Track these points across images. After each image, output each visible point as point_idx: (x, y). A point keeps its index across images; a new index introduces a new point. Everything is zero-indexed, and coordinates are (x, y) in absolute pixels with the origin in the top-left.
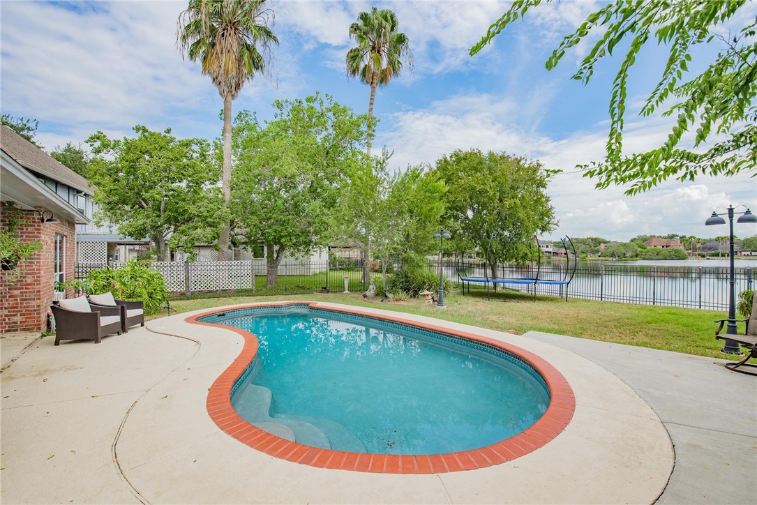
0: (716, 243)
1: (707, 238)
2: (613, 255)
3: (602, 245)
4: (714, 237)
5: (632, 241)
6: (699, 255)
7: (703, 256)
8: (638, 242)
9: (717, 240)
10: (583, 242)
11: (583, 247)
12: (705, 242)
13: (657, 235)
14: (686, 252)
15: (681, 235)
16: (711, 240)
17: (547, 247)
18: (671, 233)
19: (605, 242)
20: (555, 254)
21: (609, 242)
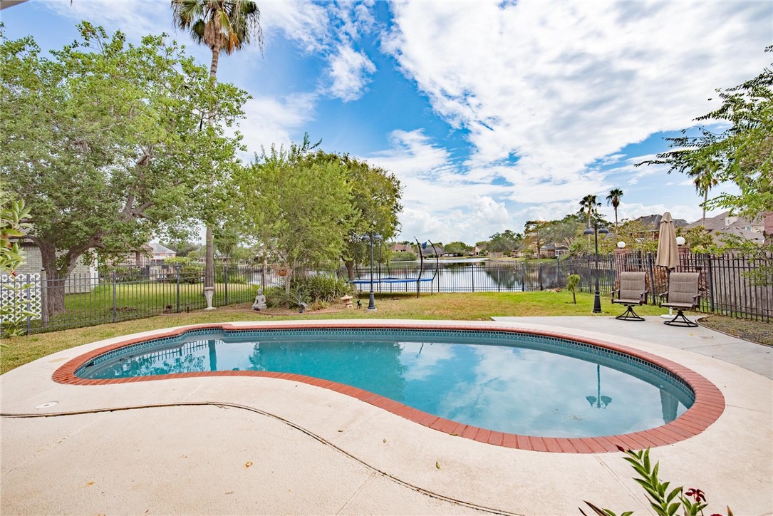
0: (431, 248)
6: (423, 256)
7: (425, 258)
13: (398, 242)
14: (416, 255)
15: (411, 242)
18: (405, 241)
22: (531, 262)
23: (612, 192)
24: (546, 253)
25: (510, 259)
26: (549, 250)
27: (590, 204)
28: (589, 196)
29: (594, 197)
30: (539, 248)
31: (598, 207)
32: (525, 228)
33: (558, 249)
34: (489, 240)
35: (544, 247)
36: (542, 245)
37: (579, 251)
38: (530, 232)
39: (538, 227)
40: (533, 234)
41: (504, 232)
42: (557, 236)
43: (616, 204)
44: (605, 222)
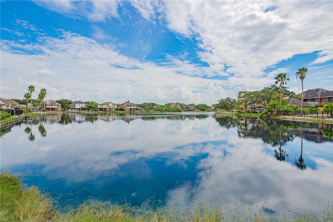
1: (187, 104)
2: (158, 110)
3: (155, 106)
4: (189, 104)
5: (166, 105)
6: (185, 110)
7: (186, 111)
8: (167, 105)
10: (148, 104)
11: (148, 107)
12: (186, 106)
13: (173, 103)
14: (181, 109)
15: (180, 103)
16: (188, 105)
17: (134, 106)
18: (177, 103)
20: (137, 109)
21: (158, 105)
22: (241, 115)
23: (300, 70)
24: (250, 110)
25: (229, 113)
26: (251, 108)
27: (282, 79)
28: (282, 74)
29: (285, 75)
30: (246, 107)
31: (287, 82)
32: (238, 95)
33: (257, 107)
34: (218, 103)
35: (248, 106)
37: (274, 108)
38: (241, 97)
39: (246, 95)
40: (243, 99)
41: (226, 98)
42: (259, 99)
43: (302, 78)
44: (289, 92)
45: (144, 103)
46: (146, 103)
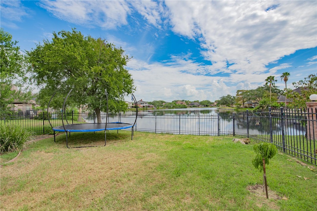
0: (194, 103)
2: (167, 107)
3: (164, 103)
4: (193, 101)
5: (172, 102)
7: (191, 107)
8: (174, 102)
9: (195, 102)
10: (158, 102)
11: (158, 104)
12: (191, 102)
13: (179, 100)
14: (187, 106)
15: (185, 100)
16: (193, 102)
17: (146, 104)
18: (183, 100)
19: (165, 102)
20: (149, 106)
22: (240, 110)
23: (284, 74)
24: (247, 105)
25: (229, 108)
26: (248, 104)
27: (271, 81)
28: (270, 77)
29: (273, 77)
30: (244, 103)
31: (275, 82)
32: (236, 94)
33: (253, 103)
34: (220, 99)
35: (246, 102)
36: (245, 101)
37: (264, 104)
38: (239, 95)
39: (243, 93)
40: (241, 96)
41: (227, 96)
42: (253, 97)
43: (286, 80)
44: (279, 90)
45: (154, 101)
46: (156, 101)
